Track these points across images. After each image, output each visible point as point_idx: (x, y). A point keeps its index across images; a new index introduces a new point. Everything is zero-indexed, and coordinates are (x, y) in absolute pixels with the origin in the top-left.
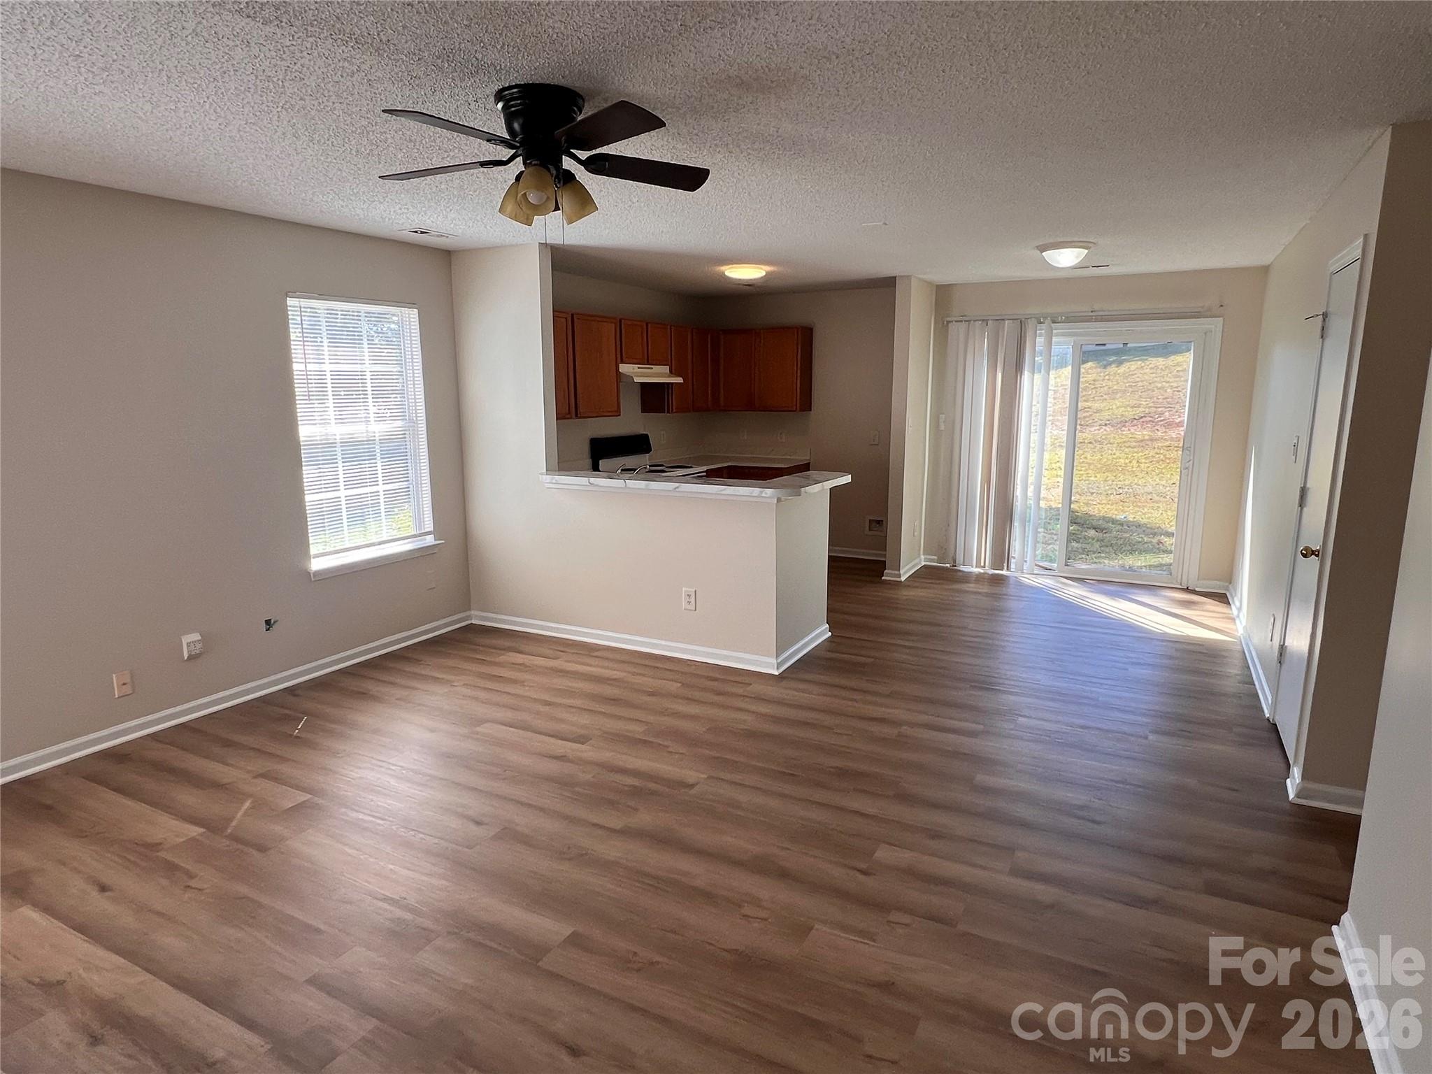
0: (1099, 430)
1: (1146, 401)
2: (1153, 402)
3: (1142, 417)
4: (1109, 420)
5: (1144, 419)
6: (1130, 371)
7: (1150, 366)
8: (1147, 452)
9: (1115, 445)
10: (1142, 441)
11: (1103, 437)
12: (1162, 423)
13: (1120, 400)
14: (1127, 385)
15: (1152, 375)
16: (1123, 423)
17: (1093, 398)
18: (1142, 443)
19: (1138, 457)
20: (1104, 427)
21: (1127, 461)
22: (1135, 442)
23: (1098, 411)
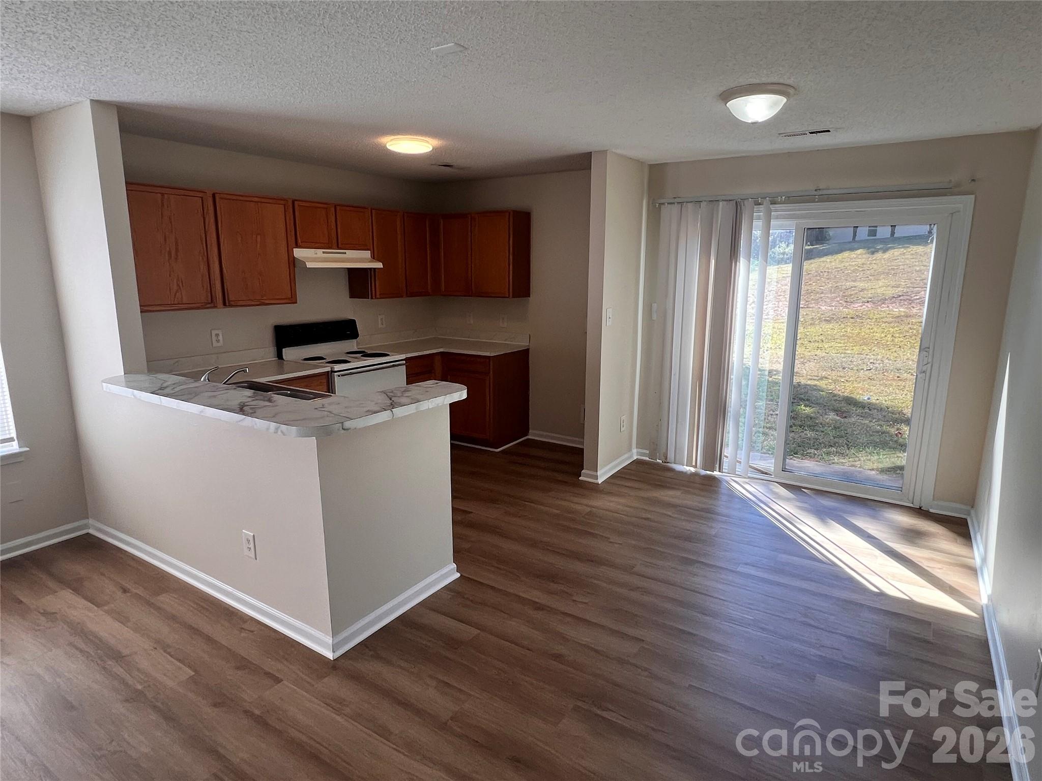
0: (861, 306)
1: (905, 282)
2: (911, 283)
3: (900, 296)
4: (871, 298)
5: (902, 298)
6: (894, 256)
7: (912, 252)
8: (902, 327)
9: (873, 320)
10: (898, 317)
11: (864, 313)
12: (918, 301)
13: (883, 280)
14: (890, 268)
15: (912, 260)
16: (883, 301)
17: (860, 279)
18: (899, 319)
19: (893, 332)
20: (866, 304)
21: (883, 335)
22: (892, 318)
23: (863, 290)
